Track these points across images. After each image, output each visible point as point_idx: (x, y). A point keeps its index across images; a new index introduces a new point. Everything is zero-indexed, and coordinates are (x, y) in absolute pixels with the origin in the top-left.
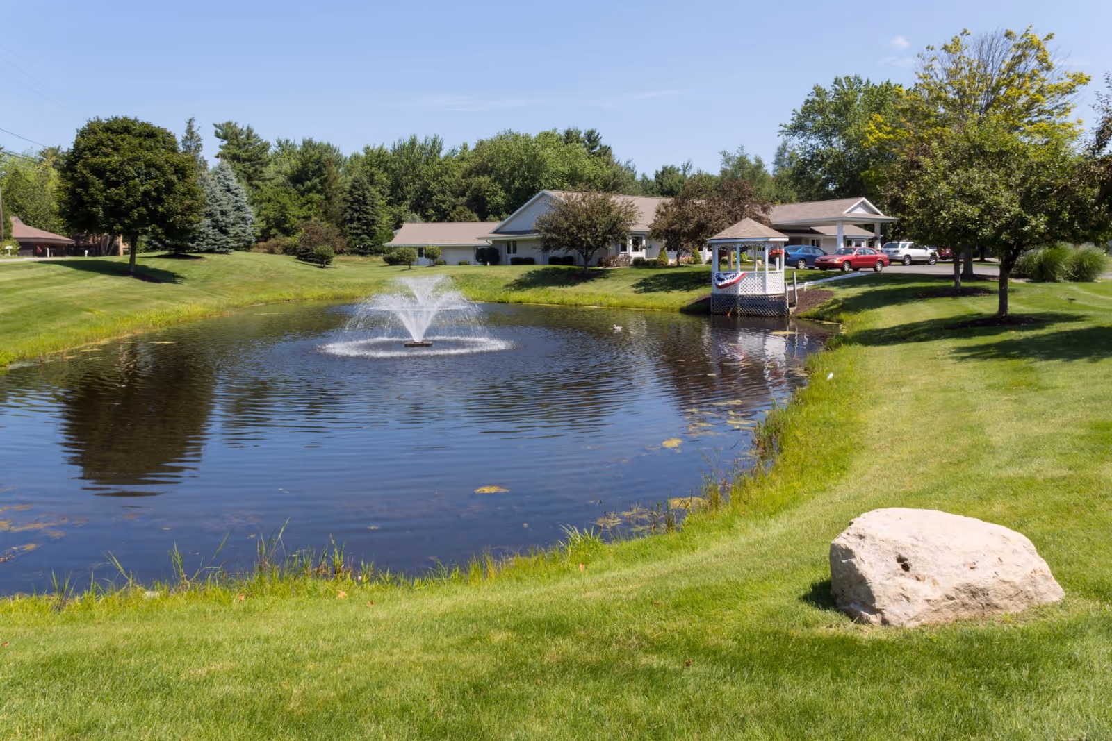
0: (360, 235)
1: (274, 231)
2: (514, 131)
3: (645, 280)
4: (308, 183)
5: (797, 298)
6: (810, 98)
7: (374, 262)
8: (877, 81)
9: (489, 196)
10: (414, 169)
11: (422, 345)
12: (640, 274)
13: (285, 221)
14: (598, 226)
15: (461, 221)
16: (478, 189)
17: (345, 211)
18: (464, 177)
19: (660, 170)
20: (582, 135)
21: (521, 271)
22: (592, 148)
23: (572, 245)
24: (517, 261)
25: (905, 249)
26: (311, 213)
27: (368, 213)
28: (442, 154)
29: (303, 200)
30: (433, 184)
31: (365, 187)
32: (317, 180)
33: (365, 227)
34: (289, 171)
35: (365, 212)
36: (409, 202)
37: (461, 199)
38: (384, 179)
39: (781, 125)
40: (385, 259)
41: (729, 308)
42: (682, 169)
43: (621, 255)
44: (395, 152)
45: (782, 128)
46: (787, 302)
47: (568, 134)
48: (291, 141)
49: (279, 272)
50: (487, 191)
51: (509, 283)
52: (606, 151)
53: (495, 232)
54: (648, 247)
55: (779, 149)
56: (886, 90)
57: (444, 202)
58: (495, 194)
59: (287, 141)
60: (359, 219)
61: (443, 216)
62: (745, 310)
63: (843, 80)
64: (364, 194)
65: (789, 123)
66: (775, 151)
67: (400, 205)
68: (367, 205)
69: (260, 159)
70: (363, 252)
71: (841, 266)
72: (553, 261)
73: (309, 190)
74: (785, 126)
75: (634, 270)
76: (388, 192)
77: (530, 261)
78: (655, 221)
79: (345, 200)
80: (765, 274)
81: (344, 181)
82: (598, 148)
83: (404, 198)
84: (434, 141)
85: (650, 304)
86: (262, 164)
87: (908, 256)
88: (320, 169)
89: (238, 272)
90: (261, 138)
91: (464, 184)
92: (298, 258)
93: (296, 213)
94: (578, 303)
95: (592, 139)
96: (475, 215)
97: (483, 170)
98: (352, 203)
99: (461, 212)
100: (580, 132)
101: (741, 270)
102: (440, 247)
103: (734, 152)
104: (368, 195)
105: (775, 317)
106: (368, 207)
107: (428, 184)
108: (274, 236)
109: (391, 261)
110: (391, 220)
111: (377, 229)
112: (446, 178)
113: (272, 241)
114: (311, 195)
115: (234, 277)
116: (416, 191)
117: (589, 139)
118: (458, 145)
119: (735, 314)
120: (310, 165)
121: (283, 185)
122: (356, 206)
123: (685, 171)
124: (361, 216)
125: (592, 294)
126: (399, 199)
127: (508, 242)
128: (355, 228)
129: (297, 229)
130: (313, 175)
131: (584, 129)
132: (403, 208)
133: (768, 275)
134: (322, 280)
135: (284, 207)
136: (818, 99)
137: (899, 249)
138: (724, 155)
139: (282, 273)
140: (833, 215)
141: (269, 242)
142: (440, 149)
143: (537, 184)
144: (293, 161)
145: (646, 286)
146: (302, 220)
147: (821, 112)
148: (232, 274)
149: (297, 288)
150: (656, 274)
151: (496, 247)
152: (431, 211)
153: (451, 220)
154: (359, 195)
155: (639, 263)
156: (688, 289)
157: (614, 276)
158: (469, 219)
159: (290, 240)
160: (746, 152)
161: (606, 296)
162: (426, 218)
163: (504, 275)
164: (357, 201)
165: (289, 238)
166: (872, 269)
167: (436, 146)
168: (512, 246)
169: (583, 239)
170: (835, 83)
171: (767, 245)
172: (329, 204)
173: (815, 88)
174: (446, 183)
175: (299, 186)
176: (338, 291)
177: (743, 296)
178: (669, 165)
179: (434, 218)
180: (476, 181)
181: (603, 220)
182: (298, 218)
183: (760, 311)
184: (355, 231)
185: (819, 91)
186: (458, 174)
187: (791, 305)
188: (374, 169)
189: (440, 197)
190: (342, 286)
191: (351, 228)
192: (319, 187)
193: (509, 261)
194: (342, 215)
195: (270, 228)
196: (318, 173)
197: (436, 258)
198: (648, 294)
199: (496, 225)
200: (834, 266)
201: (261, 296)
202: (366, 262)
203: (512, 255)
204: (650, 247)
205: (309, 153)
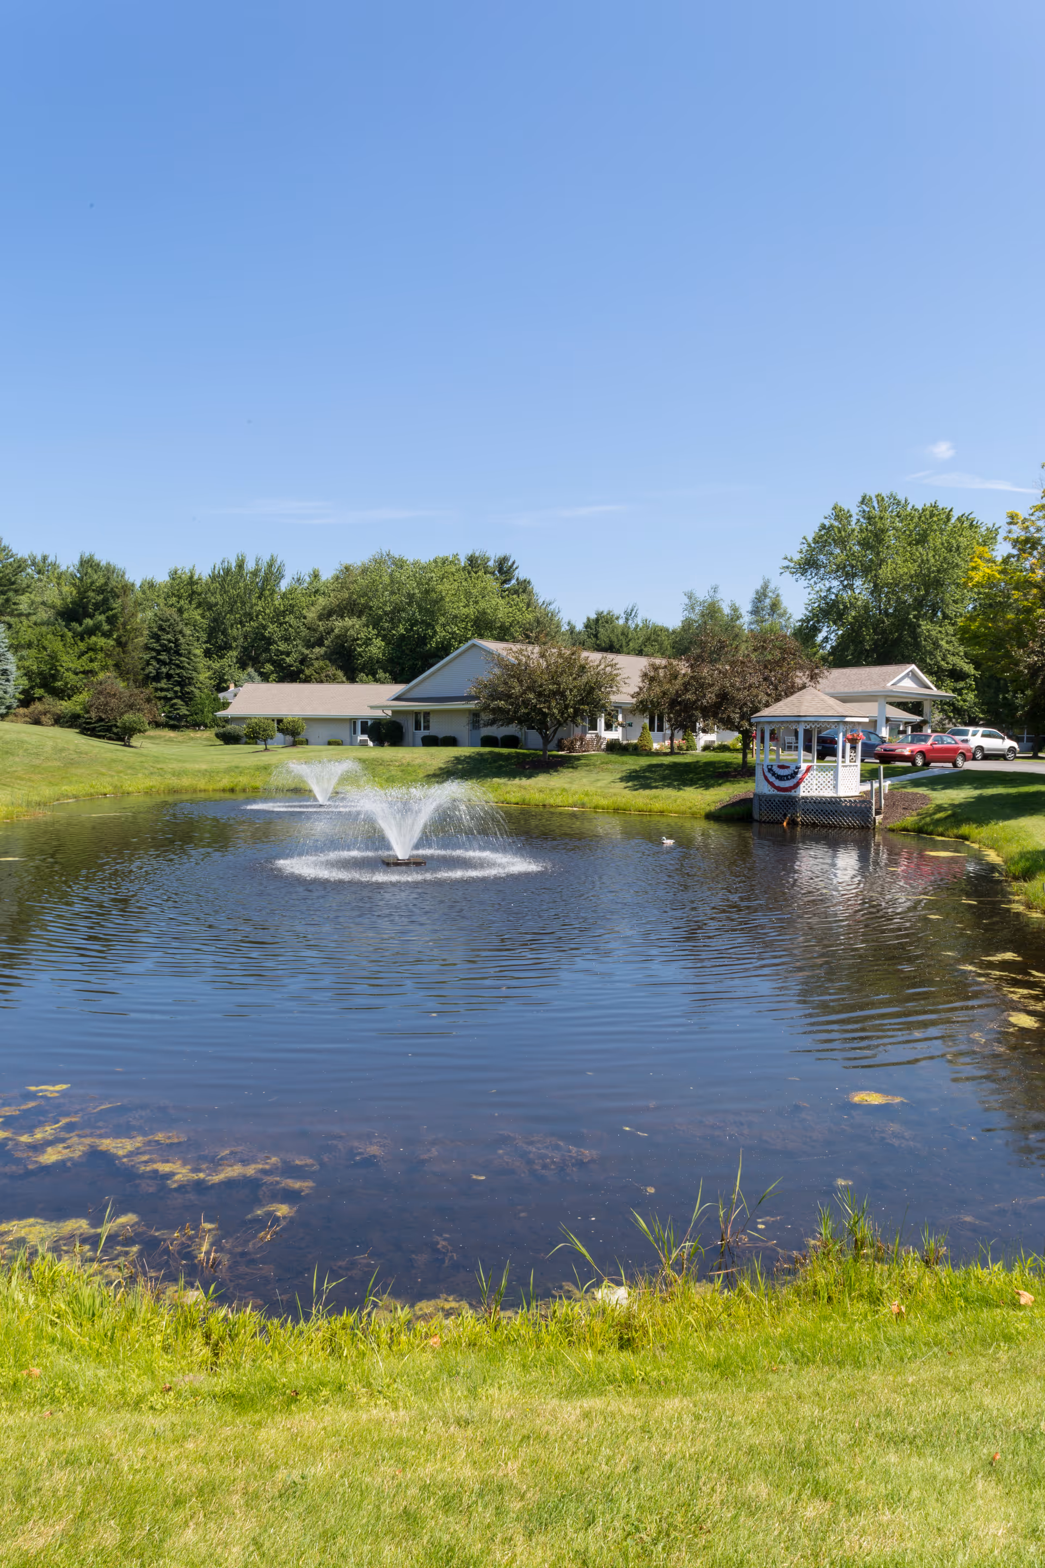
0: (171, 699)
1: (39, 692)
2: (396, 554)
3: (636, 771)
4: (89, 622)
5: (883, 802)
6: (827, 523)
7: (192, 739)
8: (919, 501)
9: (360, 646)
10: (243, 603)
11: (416, 863)
12: (623, 763)
13: (54, 677)
14: (568, 693)
15: (322, 682)
16: (342, 637)
17: (148, 664)
18: (320, 619)
19: (593, 616)
20: (491, 563)
21: (442, 756)
22: (505, 582)
23: (524, 721)
24: (430, 741)
25: (977, 738)
26: (95, 666)
27: (182, 668)
28: (284, 586)
29: (82, 646)
30: (272, 628)
31: (179, 628)
32: (102, 618)
33: (178, 688)
34: (58, 602)
35: (178, 666)
36: (235, 653)
37: (317, 650)
38: (198, 617)
39: (786, 558)
40: (217, 735)
41: (785, 815)
42: (624, 616)
43: (590, 735)
44: (213, 578)
45: (786, 563)
46: (874, 807)
47: (472, 560)
48: (51, 559)
49: (81, 753)
50: (358, 639)
51: (431, 773)
52: (524, 587)
53: (398, 699)
54: (627, 726)
55: (757, 593)
56: (932, 516)
57: (288, 654)
58: (368, 642)
59: (45, 558)
60: (169, 677)
61: (290, 675)
62: (810, 818)
63: (874, 499)
64: (177, 640)
65: (797, 557)
66: (752, 595)
67: (221, 657)
68: (181, 655)
69: (13, 583)
70: (175, 723)
71: (911, 759)
72: (488, 741)
73: (91, 632)
74: (791, 560)
75: (613, 757)
76: (204, 636)
77: (451, 742)
78: (641, 689)
79: (147, 648)
80: (837, 767)
81: (144, 618)
82: (514, 582)
83: (227, 647)
84: (270, 566)
85: (657, 806)
86: (16, 591)
87: (981, 748)
88: (105, 601)
89: (21, 752)
90: (14, 551)
91: (321, 628)
92: (82, 733)
93: (71, 665)
94: (547, 802)
95: (504, 569)
96: (340, 673)
97: (349, 608)
98: (158, 652)
99: (322, 668)
100: (488, 560)
101: (805, 761)
102: (304, 719)
103: (702, 595)
104: (182, 640)
105: (854, 828)
106: (182, 659)
107: (265, 627)
108: (40, 699)
109: (229, 739)
110: (211, 678)
111: (197, 692)
112: (290, 619)
113: (37, 707)
114: (94, 639)
115: (17, 759)
116: (245, 638)
117: (500, 571)
118: (306, 574)
119: (793, 823)
120: (91, 594)
121: (47, 623)
122: (164, 657)
123: (627, 619)
124: (172, 672)
125: (564, 790)
126: (221, 648)
127: (417, 714)
128: (162, 690)
129: (76, 690)
130: (95, 610)
131: (493, 554)
132: (225, 661)
133: (840, 769)
134: (146, 765)
135: (54, 657)
136: (836, 524)
137: (969, 737)
138: (690, 598)
139: (86, 754)
140: (869, 688)
141: (32, 707)
142: (280, 576)
143: (430, 632)
144: (66, 589)
145: (639, 779)
146: (81, 676)
147: (842, 542)
148: (12, 754)
149: (112, 776)
150: (648, 763)
151: (399, 719)
152: (269, 667)
153: (307, 680)
154: (170, 641)
155: (613, 747)
156: (707, 786)
157: (587, 765)
158: (332, 679)
159: (65, 706)
160: (719, 596)
161: (587, 794)
162: (265, 678)
163: (418, 761)
164: (166, 649)
165: (64, 703)
166: (950, 765)
167: (272, 574)
168: (422, 719)
169: (546, 710)
170: (862, 502)
171: (841, 727)
172: (124, 652)
173: (834, 508)
174: (290, 626)
175: (75, 625)
176: (174, 782)
177: (807, 798)
178: (605, 609)
179: (273, 676)
180: (339, 624)
181: (575, 683)
182: (76, 674)
183: (833, 820)
184: (163, 694)
185: (840, 514)
186: (311, 615)
187: (878, 813)
188: (182, 602)
189: (283, 646)
190: (178, 774)
191: (156, 690)
192: (106, 627)
193: (419, 741)
194: (143, 669)
195: (32, 688)
196: (104, 606)
197: (298, 734)
198: (647, 792)
199: (399, 688)
200: (903, 758)
201: (64, 788)
202: (180, 739)
203: (423, 733)
204: (630, 725)
205: (90, 577)
